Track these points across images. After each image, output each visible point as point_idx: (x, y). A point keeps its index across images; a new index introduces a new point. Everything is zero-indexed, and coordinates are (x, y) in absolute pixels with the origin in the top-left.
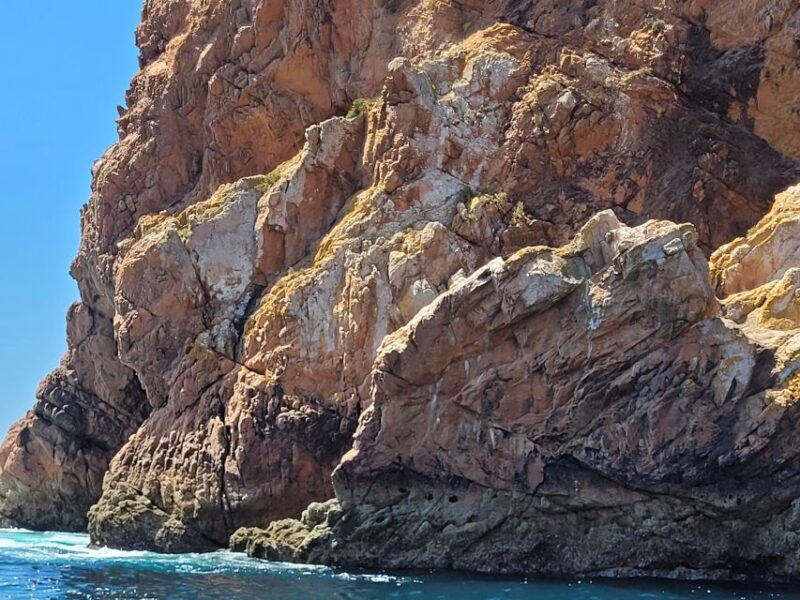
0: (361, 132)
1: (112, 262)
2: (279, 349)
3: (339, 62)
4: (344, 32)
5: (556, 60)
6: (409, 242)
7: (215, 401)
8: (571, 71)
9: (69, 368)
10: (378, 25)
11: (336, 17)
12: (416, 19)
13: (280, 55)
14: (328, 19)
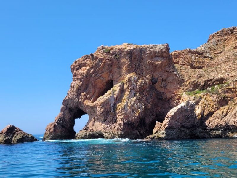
0: (123, 85)
1: (78, 100)
2: (122, 113)
3: (111, 74)
4: (112, 70)
5: (141, 78)
6: (133, 99)
7: (115, 120)
8: (143, 79)
9: (62, 115)
10: (117, 70)
11: (112, 68)
12: (123, 70)
13: (103, 72)
14: (111, 69)
